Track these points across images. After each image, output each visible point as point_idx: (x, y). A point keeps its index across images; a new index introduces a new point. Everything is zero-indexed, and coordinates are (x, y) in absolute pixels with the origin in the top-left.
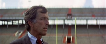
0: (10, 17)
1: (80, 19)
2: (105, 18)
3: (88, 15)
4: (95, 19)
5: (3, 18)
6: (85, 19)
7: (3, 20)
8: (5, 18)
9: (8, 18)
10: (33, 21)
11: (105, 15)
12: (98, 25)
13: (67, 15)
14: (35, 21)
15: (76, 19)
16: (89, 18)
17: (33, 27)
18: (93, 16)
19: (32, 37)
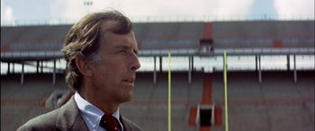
0: (29, 50)
1: (239, 55)
2: (312, 50)
3: (261, 41)
4: (283, 54)
5: (8, 55)
6: (251, 54)
7: (9, 61)
8: (17, 54)
9: (25, 54)
10: (92, 59)
11: (312, 41)
12: (292, 72)
13: (198, 42)
14: (97, 57)
15: (228, 55)
16: (265, 50)
17: (93, 77)
18: (278, 44)
19: (87, 108)
